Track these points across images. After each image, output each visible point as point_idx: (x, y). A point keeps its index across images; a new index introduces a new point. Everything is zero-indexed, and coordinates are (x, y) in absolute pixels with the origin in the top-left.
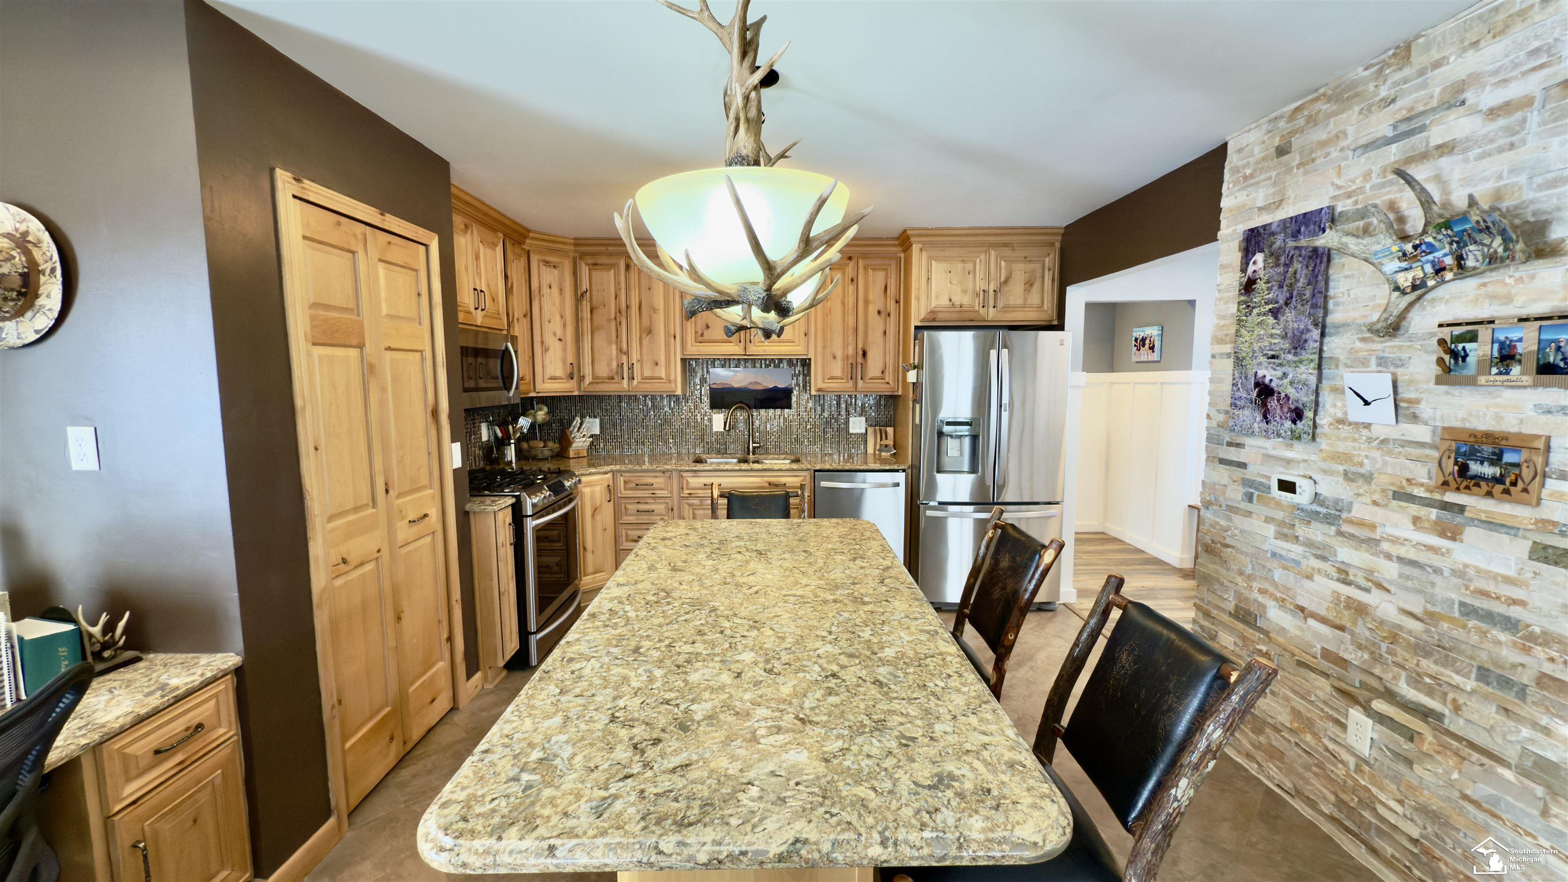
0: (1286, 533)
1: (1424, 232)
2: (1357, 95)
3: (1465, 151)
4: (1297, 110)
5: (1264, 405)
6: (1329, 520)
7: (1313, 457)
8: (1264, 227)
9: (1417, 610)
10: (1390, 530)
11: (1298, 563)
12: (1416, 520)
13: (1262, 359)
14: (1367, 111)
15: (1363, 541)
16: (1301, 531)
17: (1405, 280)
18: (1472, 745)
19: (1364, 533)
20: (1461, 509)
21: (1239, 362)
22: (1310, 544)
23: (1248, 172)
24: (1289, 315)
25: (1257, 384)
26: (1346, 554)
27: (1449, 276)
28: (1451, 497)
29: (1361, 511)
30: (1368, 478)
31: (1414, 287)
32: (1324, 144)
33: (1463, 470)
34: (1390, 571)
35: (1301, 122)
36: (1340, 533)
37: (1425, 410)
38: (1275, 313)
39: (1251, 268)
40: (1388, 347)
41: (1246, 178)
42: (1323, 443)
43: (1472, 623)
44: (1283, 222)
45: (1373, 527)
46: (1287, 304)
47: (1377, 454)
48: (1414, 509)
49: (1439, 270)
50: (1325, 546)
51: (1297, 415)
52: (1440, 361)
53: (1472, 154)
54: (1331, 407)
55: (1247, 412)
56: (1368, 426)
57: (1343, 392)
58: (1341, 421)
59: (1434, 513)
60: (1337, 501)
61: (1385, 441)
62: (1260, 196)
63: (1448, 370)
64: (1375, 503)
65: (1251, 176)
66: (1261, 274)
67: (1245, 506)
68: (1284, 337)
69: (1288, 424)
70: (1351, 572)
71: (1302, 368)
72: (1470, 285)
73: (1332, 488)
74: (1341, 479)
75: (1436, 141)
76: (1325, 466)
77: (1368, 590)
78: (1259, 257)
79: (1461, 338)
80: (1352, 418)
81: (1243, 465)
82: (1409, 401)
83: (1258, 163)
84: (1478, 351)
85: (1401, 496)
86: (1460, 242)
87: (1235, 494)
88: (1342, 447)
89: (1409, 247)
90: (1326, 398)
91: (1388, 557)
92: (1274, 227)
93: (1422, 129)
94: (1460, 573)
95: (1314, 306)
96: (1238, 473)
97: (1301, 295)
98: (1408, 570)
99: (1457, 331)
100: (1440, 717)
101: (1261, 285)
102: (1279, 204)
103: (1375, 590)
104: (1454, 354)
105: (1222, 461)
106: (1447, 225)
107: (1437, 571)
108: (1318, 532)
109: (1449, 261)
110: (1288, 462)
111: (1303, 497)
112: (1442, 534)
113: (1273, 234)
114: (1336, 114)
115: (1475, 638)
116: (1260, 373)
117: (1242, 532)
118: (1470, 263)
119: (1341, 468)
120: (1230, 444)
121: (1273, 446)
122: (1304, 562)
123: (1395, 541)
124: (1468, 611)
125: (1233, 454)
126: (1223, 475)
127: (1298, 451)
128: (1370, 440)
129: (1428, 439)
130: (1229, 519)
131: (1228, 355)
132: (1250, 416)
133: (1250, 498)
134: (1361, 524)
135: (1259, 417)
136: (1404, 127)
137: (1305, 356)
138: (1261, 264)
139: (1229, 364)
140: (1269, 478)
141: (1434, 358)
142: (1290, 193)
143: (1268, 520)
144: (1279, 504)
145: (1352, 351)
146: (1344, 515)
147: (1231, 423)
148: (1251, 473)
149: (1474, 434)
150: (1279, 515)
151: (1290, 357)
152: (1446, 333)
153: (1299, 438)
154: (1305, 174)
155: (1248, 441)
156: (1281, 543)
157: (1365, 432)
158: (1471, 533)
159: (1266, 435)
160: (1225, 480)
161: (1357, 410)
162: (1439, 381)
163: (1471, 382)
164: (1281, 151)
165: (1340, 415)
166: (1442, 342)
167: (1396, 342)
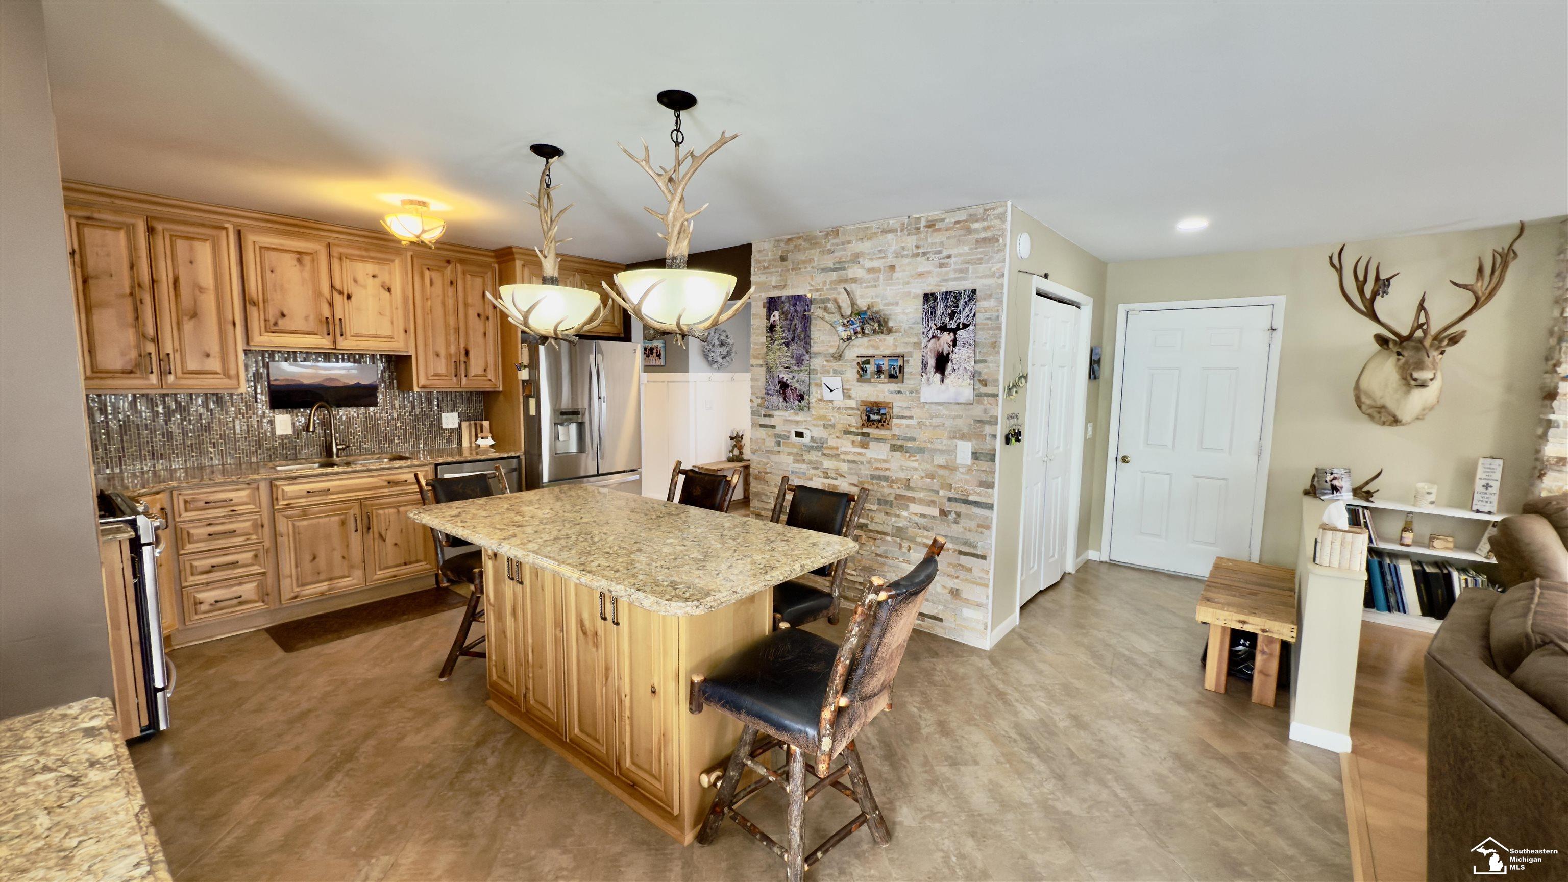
0: (799, 459)
1: (851, 316)
2: (817, 243)
3: (861, 283)
4: (789, 240)
5: (784, 393)
6: (818, 449)
7: (809, 419)
8: (778, 297)
9: (856, 482)
10: (843, 449)
11: (804, 474)
12: (853, 442)
13: (782, 369)
14: (822, 253)
15: (832, 456)
16: (806, 457)
17: (844, 335)
18: (878, 532)
19: (835, 452)
20: (868, 434)
21: (769, 369)
22: (810, 462)
23: (766, 265)
24: (794, 346)
25: (779, 382)
26: (828, 464)
27: (859, 336)
28: (865, 430)
29: (832, 442)
30: (833, 426)
31: (848, 339)
32: (804, 262)
33: (869, 417)
34: (844, 467)
35: (791, 246)
36: (824, 454)
37: (853, 393)
38: (787, 344)
39: (772, 319)
40: (836, 365)
41: (765, 268)
42: (813, 412)
43: (875, 482)
44: (788, 297)
45: (837, 448)
46: (793, 340)
47: (836, 415)
48: (852, 437)
49: (856, 333)
50: (817, 462)
51: (801, 397)
52: (858, 372)
53: (864, 285)
54: (814, 395)
55: (775, 397)
56: (831, 401)
57: (821, 386)
58: (820, 400)
59: (859, 438)
60: (821, 439)
61: (839, 408)
62: (774, 280)
63: (861, 376)
64: (838, 437)
65: (768, 268)
66: (778, 322)
67: (777, 448)
68: (792, 357)
69: (797, 402)
70: (829, 472)
71: (802, 374)
72: (865, 340)
73: (818, 432)
74: (822, 428)
75: (850, 276)
76: (815, 422)
77: (836, 479)
78: (776, 313)
79: (864, 363)
80: (825, 398)
81: (773, 427)
82: (847, 390)
83: (770, 261)
84: (871, 368)
85: (848, 432)
86: (863, 322)
87: (770, 443)
88: (822, 412)
89: (845, 321)
90: (813, 389)
91: (844, 461)
92: (783, 299)
93: (844, 269)
94: (869, 462)
95: (806, 343)
96: (771, 431)
97: (799, 336)
98: (852, 465)
99: (864, 359)
100: (866, 525)
101: (778, 328)
102: (784, 287)
103: (839, 478)
104: (862, 369)
105: (762, 426)
106: (859, 314)
107: (862, 463)
108: (814, 456)
109: (859, 329)
110: (797, 422)
111: (806, 440)
112: (863, 447)
113: (783, 302)
114: (807, 249)
115: (876, 488)
116: (781, 376)
117: (776, 463)
118: (866, 331)
119: (822, 423)
120: (765, 416)
121: (789, 415)
122: (808, 473)
123: (846, 453)
124: (873, 477)
125: (767, 421)
126: (762, 433)
127: (801, 417)
128: (833, 408)
129: (854, 406)
130: (769, 458)
131: (761, 366)
132: (777, 399)
133: (779, 444)
134: (831, 448)
135: (782, 400)
136: (837, 266)
137: (803, 368)
138: (777, 318)
139: (763, 371)
140: (790, 432)
141: (856, 371)
142: (789, 282)
143: (789, 454)
144: (794, 445)
145: (823, 366)
146: (825, 445)
147: (766, 403)
148: (778, 430)
149: (871, 403)
150: (795, 450)
151: (796, 368)
152: (860, 360)
153: (803, 409)
154: (796, 274)
155: (775, 413)
156: (797, 465)
157: (830, 405)
158: (872, 444)
159: (786, 409)
160: (764, 436)
161: (827, 395)
162: (858, 381)
163: (869, 381)
164: (783, 259)
165: (819, 397)
166: (858, 364)
167: (840, 363)
